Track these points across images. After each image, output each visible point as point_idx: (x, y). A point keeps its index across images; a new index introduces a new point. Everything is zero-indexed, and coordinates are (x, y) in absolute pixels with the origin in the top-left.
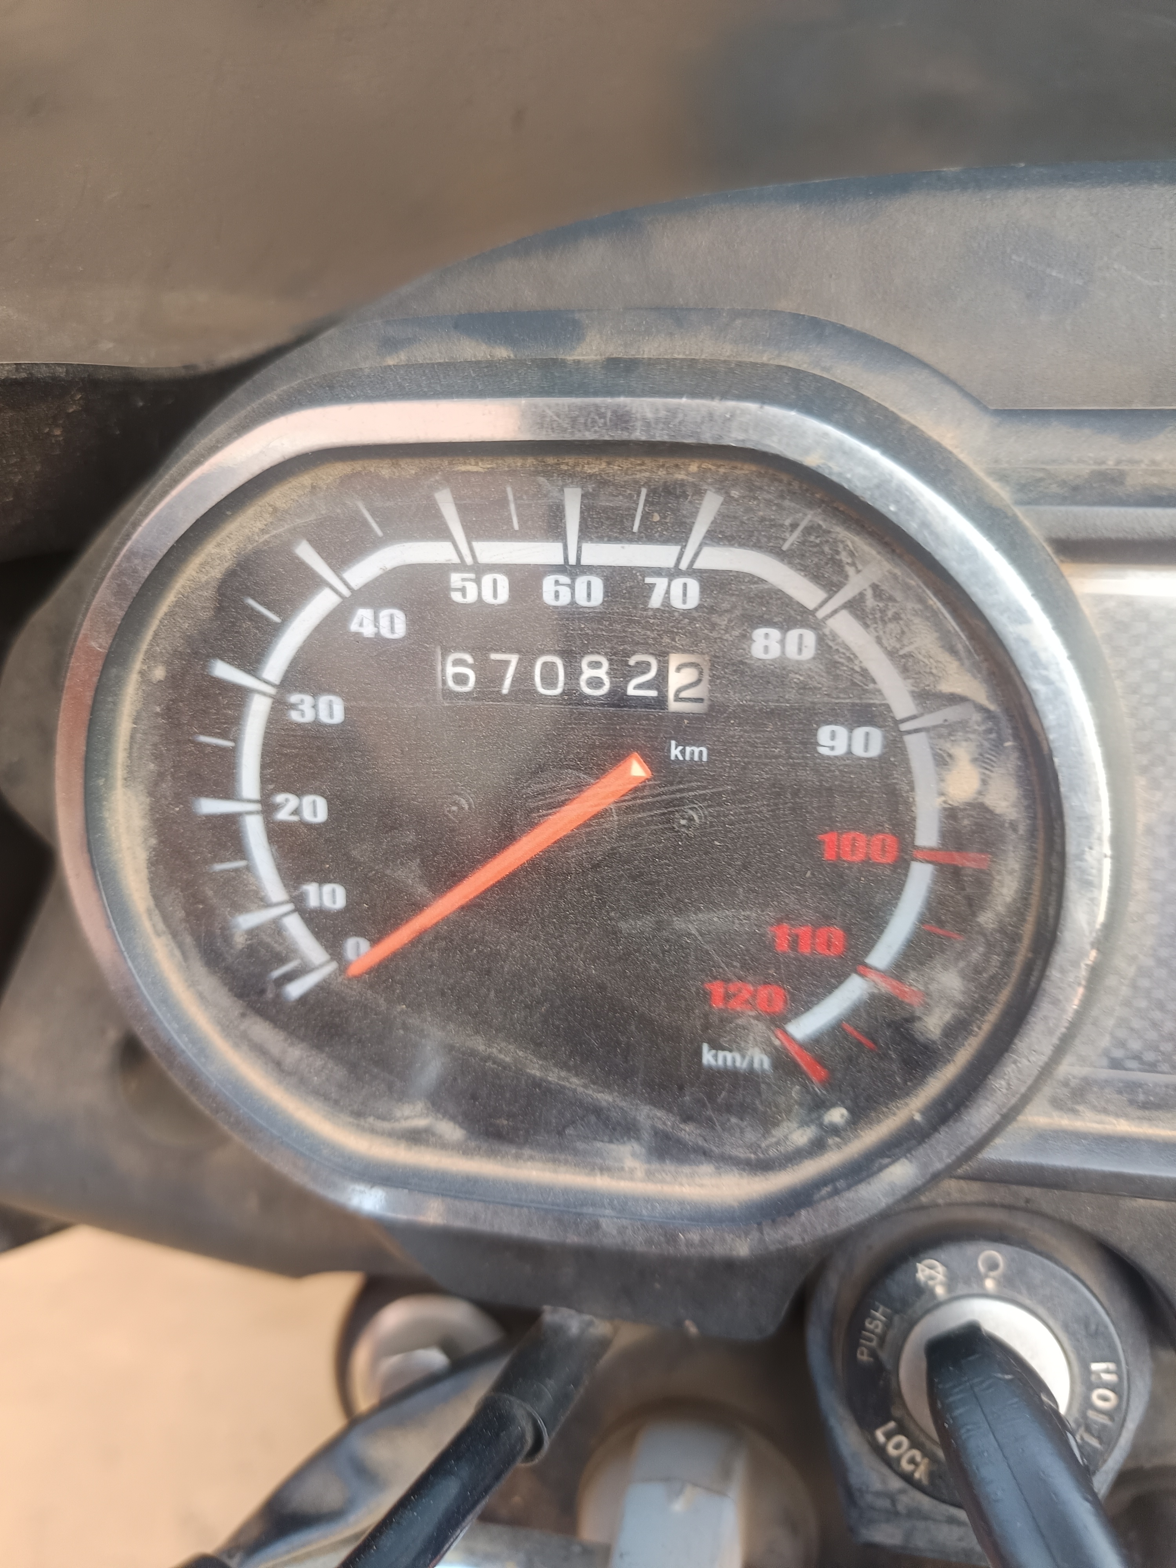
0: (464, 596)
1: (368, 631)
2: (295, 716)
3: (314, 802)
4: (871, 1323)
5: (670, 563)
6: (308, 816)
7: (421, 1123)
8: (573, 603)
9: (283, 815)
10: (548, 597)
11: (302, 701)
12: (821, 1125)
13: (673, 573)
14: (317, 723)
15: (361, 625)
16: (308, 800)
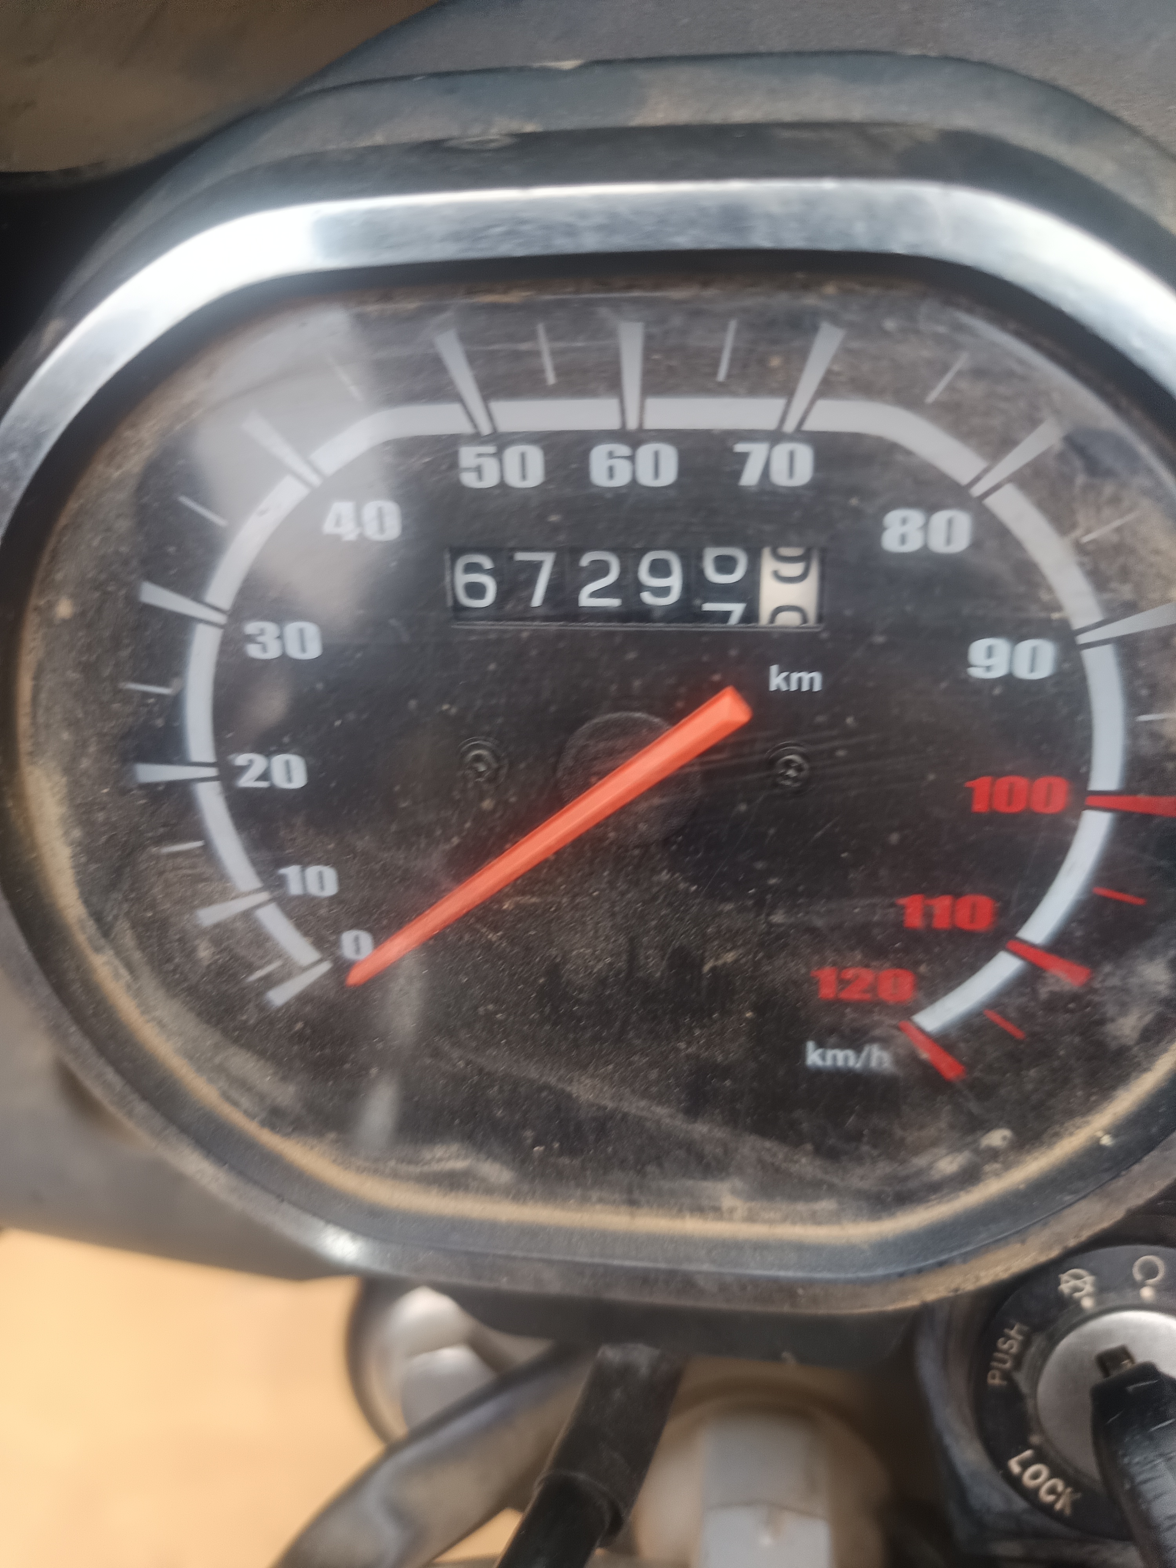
0: (480, 477)
1: (349, 532)
2: (254, 651)
3: (287, 764)
4: (1005, 1343)
5: (769, 423)
6: (280, 780)
7: (459, 1164)
8: (634, 482)
9: (247, 781)
10: (599, 476)
11: (262, 632)
12: (977, 1151)
13: (775, 437)
14: (284, 657)
15: (338, 523)
16: (279, 761)
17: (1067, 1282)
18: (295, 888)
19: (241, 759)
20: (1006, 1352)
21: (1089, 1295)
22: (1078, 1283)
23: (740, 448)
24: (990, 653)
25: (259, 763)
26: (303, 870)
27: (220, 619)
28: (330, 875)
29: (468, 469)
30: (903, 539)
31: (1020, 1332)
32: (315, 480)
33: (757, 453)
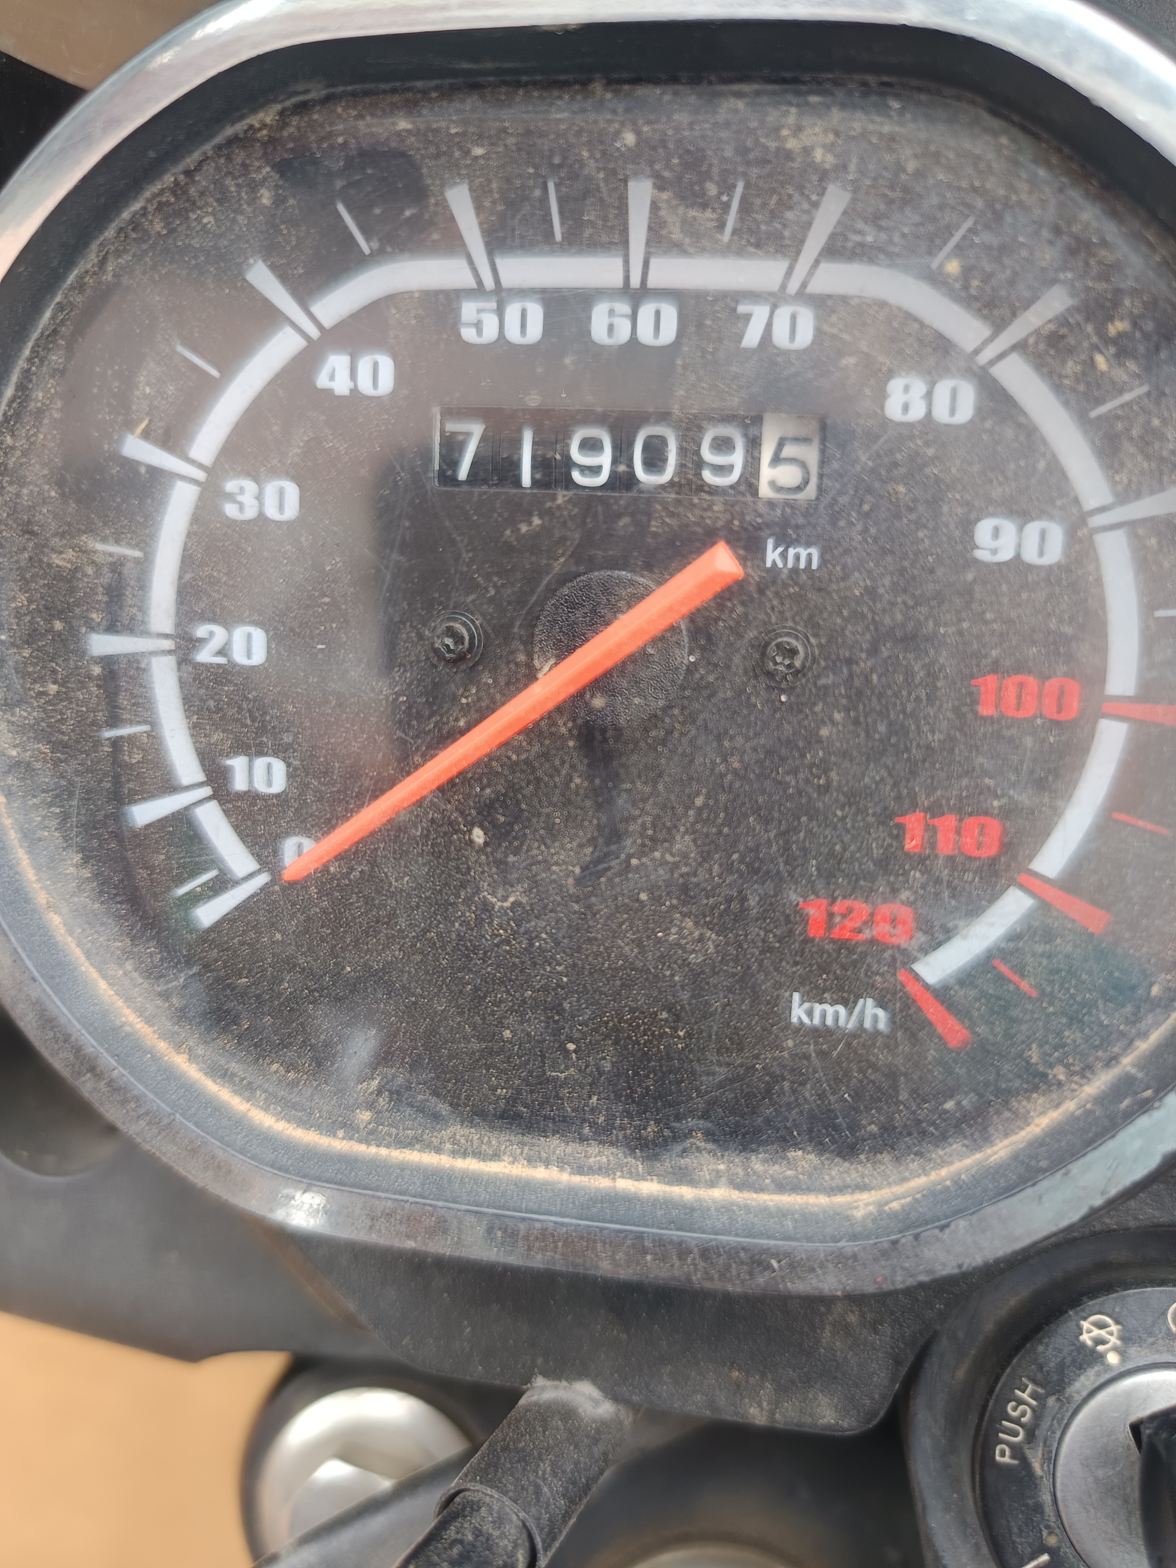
17: (1089, 1331)
18: (239, 784)
19: (201, 631)
20: (1017, 1421)
21: (1115, 1349)
22: (1103, 1332)
23: (742, 309)
24: (996, 533)
25: (219, 633)
26: (251, 761)
27: (200, 475)
28: (279, 768)
29: (469, 325)
30: (906, 408)
31: (1034, 1396)
32: (314, 333)
33: (759, 314)
